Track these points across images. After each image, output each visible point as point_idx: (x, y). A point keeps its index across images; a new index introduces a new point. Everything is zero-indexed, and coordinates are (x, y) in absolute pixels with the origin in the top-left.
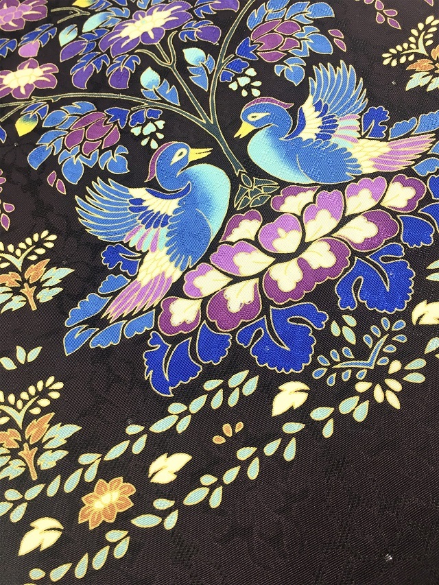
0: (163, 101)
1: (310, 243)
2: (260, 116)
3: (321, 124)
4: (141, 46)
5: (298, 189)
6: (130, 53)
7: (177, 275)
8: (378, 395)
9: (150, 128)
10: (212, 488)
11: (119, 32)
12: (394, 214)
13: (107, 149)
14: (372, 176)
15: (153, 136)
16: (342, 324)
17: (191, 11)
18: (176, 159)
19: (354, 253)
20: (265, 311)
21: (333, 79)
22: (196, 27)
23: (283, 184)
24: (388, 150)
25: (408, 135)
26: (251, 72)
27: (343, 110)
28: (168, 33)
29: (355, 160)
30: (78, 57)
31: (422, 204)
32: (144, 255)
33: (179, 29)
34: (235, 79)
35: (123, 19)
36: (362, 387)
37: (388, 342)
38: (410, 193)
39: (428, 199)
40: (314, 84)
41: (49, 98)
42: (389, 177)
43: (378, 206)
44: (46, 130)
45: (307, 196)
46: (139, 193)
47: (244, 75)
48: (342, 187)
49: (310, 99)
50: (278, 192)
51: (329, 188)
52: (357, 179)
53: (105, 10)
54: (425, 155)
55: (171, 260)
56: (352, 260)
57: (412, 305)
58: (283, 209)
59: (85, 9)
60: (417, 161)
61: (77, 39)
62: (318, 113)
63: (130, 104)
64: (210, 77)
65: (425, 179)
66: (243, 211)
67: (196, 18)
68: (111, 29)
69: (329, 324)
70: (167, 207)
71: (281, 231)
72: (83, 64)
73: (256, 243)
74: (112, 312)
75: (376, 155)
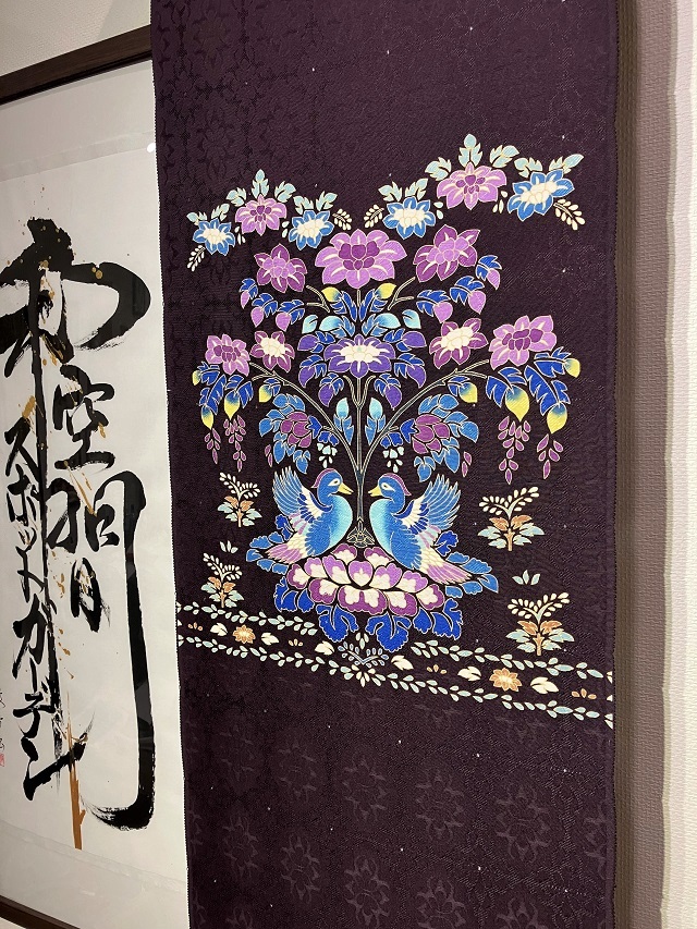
0: (342, 434)
1: (370, 588)
2: (390, 488)
3: (417, 521)
4: (348, 374)
5: (383, 553)
6: (341, 375)
7: (304, 556)
8: (359, 675)
9: (327, 451)
10: (282, 658)
11: (341, 348)
12: (419, 605)
13: (300, 448)
14: (423, 575)
15: (327, 457)
16: (362, 637)
17: (393, 361)
18: (332, 484)
19: (388, 609)
20: (334, 604)
21: (444, 492)
22: (389, 381)
23: (377, 544)
24: (441, 565)
25: (457, 565)
26: (401, 450)
27: (436, 520)
28: (370, 374)
29: (420, 558)
30: (308, 353)
31: (435, 610)
32: (295, 532)
33: (377, 377)
34: (389, 449)
35: (348, 336)
36: (354, 668)
37: (376, 660)
38: (434, 599)
39: (440, 610)
40: (430, 488)
41: (283, 379)
42: (431, 582)
43: (414, 594)
44: (275, 407)
45: (385, 561)
46: (306, 492)
47: (395, 449)
48: (404, 569)
49: (422, 498)
50: (371, 546)
51: (398, 565)
52: (415, 570)
53: (339, 316)
54: (457, 584)
55: (306, 545)
56: (385, 611)
57: (396, 654)
58: (369, 558)
59: (328, 303)
60: (451, 584)
61: (313, 333)
62: (420, 512)
63: (324, 422)
64: (377, 434)
65: (447, 597)
66: (350, 544)
67: (392, 373)
68: (337, 340)
69: (357, 632)
70: (317, 513)
71: (361, 570)
72: (310, 363)
73: (347, 567)
74: (271, 553)
75: (433, 564)
